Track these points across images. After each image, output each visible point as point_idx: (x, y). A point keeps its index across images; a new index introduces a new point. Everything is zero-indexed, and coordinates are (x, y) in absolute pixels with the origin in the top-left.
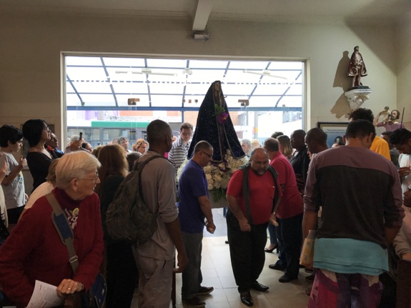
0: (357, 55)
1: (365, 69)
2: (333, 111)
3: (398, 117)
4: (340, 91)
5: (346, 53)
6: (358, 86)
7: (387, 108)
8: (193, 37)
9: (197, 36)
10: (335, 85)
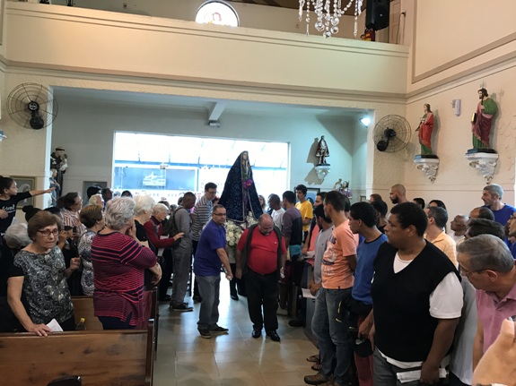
0: (323, 142)
1: (328, 152)
2: (306, 180)
3: (347, 186)
4: (312, 165)
5: (316, 139)
6: (323, 163)
7: (340, 180)
8: (209, 124)
9: (211, 124)
10: (308, 162)
